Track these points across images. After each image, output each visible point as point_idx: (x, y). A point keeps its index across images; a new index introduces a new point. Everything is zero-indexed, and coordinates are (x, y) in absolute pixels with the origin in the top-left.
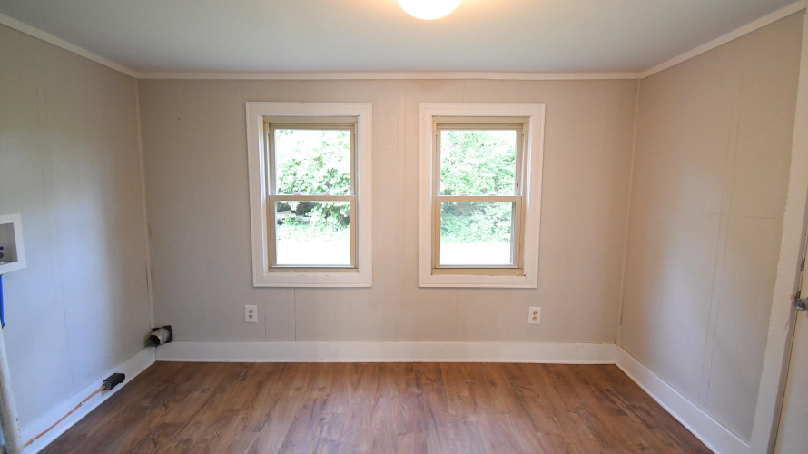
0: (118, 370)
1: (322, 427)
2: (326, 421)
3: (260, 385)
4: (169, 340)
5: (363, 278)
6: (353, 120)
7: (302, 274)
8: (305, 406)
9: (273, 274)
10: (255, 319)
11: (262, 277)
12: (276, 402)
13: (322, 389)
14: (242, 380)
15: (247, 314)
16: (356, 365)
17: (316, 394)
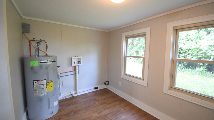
0: (98, 86)
1: (115, 117)
2: (117, 117)
3: (115, 101)
4: (108, 84)
5: (144, 83)
6: (145, 34)
7: (130, 77)
8: (117, 111)
9: (124, 75)
10: (121, 86)
11: (122, 76)
12: (114, 106)
13: (125, 110)
14: (113, 98)
15: (119, 84)
16: (140, 109)
17: (122, 110)
